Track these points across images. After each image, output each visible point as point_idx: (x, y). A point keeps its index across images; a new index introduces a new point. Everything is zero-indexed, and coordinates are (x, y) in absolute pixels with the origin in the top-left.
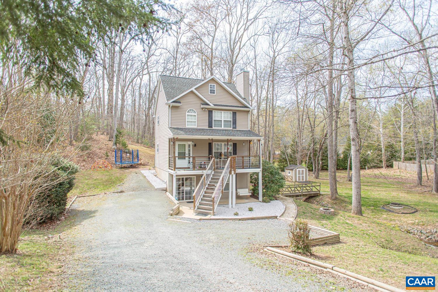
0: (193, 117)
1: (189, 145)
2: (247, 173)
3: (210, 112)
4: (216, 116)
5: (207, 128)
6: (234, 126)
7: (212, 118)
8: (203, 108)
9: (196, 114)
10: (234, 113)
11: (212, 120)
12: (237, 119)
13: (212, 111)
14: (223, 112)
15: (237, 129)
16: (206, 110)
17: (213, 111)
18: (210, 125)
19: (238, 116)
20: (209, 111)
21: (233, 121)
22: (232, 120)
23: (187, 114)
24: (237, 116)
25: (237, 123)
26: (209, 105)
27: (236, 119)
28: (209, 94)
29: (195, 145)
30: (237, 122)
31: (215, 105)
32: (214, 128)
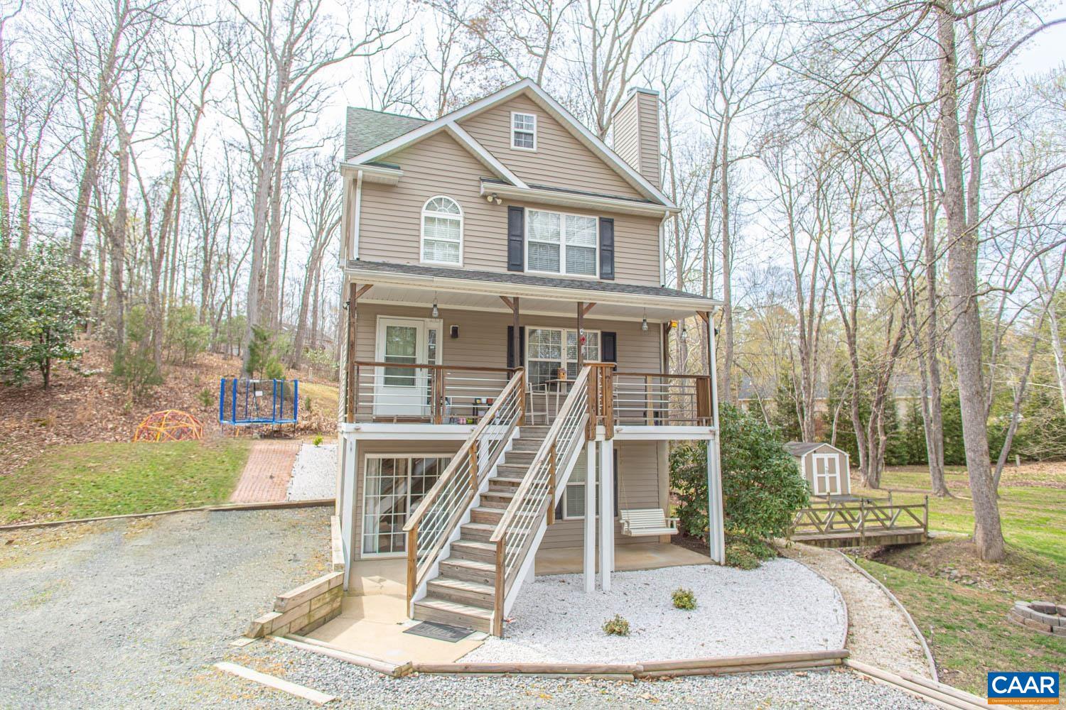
0: (449, 229)
1: (432, 335)
2: (658, 444)
3: (515, 211)
4: (538, 226)
5: (504, 271)
6: (607, 269)
7: (522, 235)
8: (485, 197)
9: (460, 217)
10: (608, 224)
11: (522, 242)
12: (616, 244)
13: (522, 211)
14: (563, 215)
15: (617, 281)
16: (499, 201)
17: (527, 210)
18: (515, 262)
19: (620, 230)
20: (511, 209)
21: (601, 250)
22: (597, 247)
23: (425, 213)
24: (616, 234)
25: (616, 260)
26: (508, 183)
27: (612, 245)
28: (513, 146)
29: (455, 333)
30: (616, 254)
31: (532, 186)
32: (528, 271)
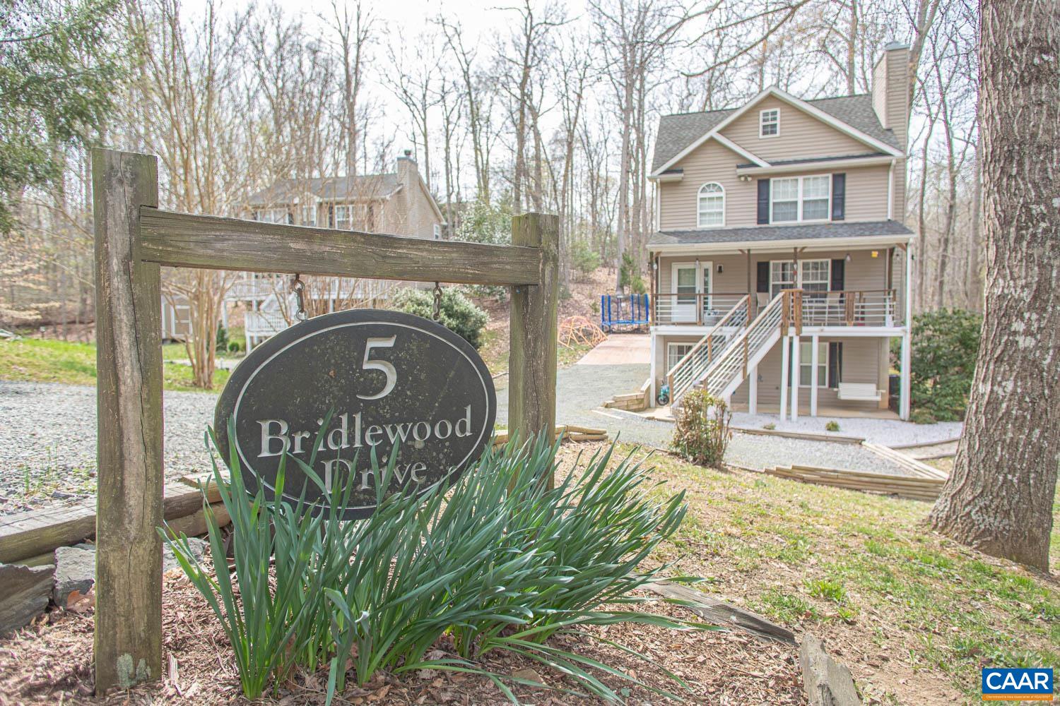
0: (715, 203)
1: (706, 270)
2: (881, 340)
3: (763, 184)
4: (779, 192)
5: (756, 226)
6: (838, 213)
7: (768, 199)
8: (740, 177)
9: (723, 194)
10: (839, 179)
11: (768, 204)
12: (847, 192)
13: (767, 181)
14: (801, 179)
15: (847, 221)
16: (749, 179)
17: (772, 180)
18: (763, 217)
19: (851, 184)
20: (760, 182)
21: (834, 199)
22: (830, 197)
23: (700, 195)
24: (846, 184)
25: (846, 204)
26: (756, 166)
27: (843, 194)
28: (761, 136)
29: (720, 270)
30: (847, 200)
31: (773, 164)
32: (772, 223)
